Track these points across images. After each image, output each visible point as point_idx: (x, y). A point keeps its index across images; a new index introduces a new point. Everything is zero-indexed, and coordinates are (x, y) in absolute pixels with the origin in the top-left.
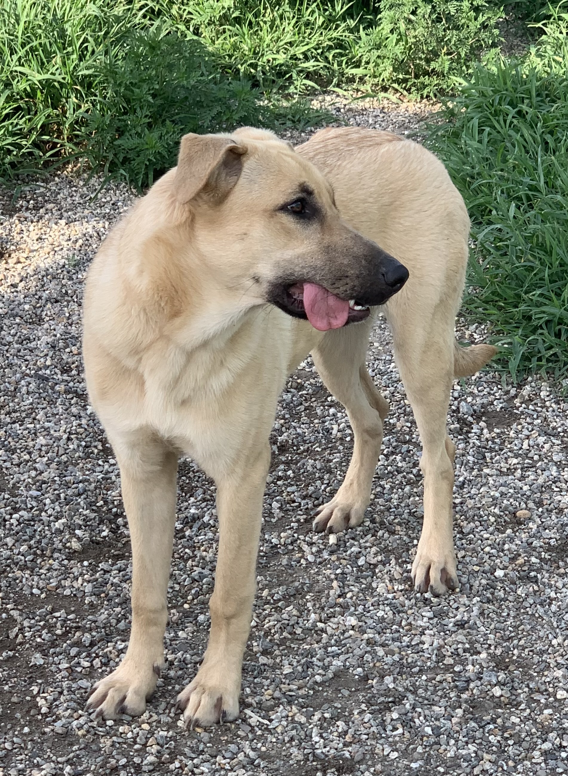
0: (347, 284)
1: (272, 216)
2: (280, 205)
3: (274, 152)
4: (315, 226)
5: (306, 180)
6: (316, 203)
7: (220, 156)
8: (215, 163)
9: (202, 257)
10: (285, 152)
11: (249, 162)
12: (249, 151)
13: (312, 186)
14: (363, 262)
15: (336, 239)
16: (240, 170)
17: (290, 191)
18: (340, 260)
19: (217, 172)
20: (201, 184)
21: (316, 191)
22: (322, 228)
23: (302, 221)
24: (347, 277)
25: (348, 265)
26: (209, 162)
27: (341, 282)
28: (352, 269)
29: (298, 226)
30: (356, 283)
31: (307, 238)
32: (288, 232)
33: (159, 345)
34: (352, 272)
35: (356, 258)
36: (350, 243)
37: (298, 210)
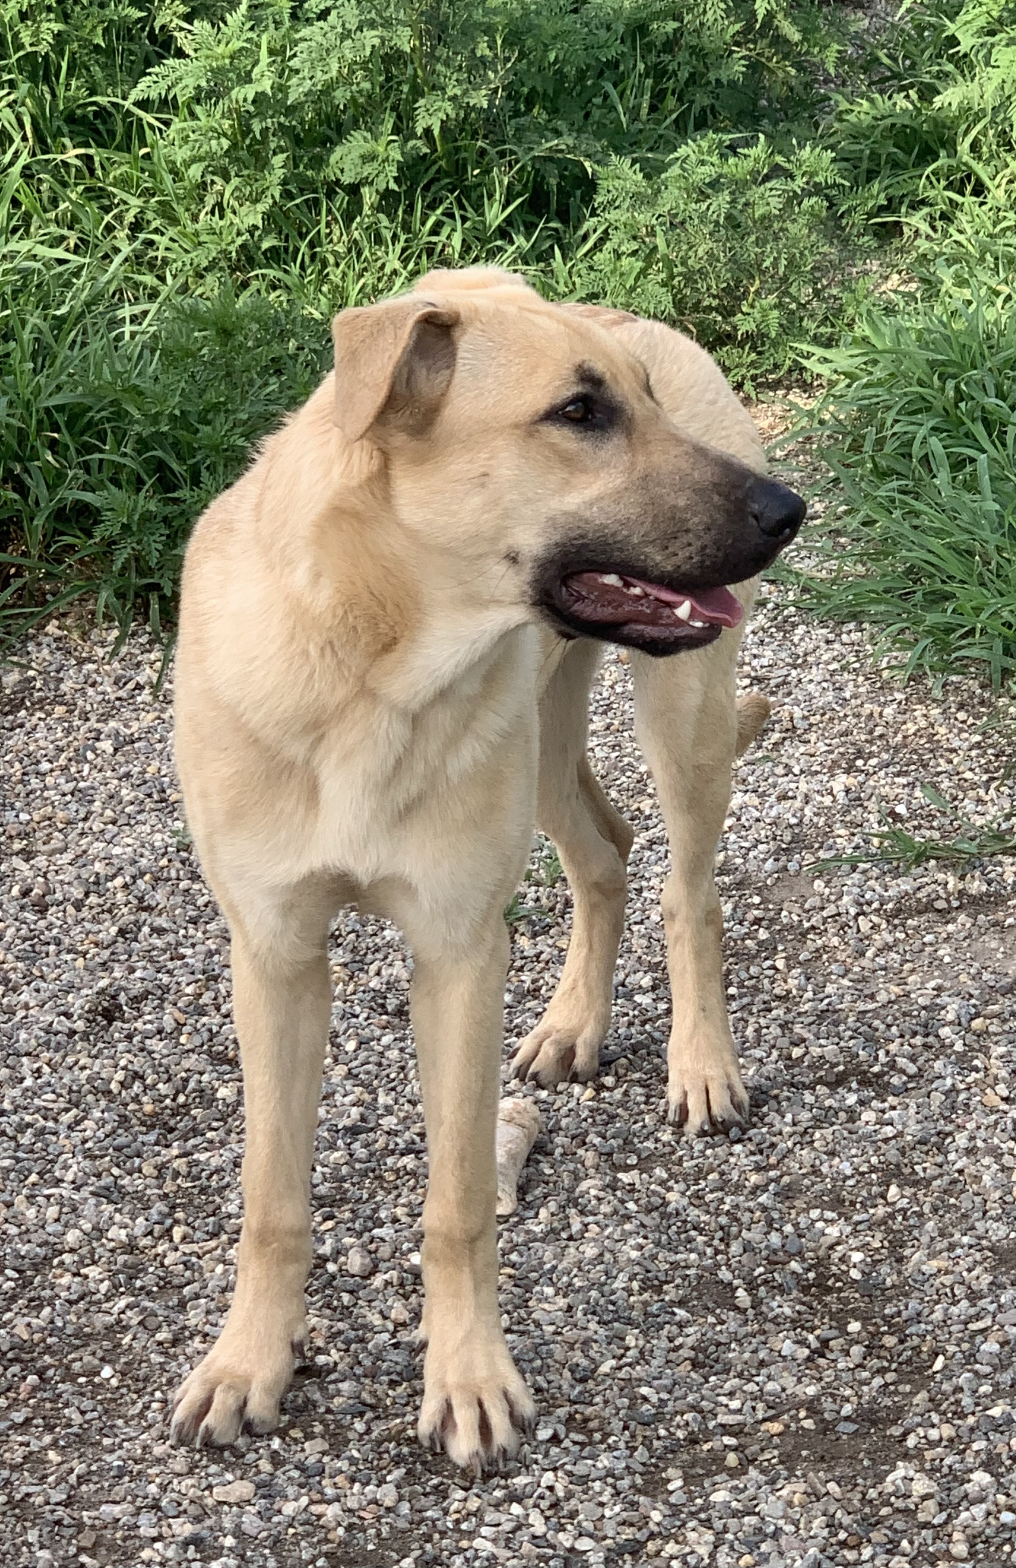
0: (690, 545)
1: (530, 435)
2: (542, 412)
3: (511, 310)
4: (616, 442)
5: (586, 357)
6: (613, 397)
7: (406, 336)
8: (399, 351)
9: (412, 535)
10: (534, 307)
11: (466, 337)
12: (463, 318)
13: (599, 367)
14: (716, 498)
15: (657, 458)
16: (453, 355)
17: (558, 383)
18: (671, 500)
19: (405, 371)
20: (380, 397)
21: (608, 376)
22: (630, 444)
23: (590, 433)
24: (687, 531)
25: (687, 508)
26: (387, 354)
27: (678, 543)
28: (695, 514)
29: (585, 445)
30: (707, 539)
31: (606, 464)
32: (568, 461)
33: (361, 708)
34: (696, 520)
35: (699, 491)
36: (684, 464)
37: (579, 416)
